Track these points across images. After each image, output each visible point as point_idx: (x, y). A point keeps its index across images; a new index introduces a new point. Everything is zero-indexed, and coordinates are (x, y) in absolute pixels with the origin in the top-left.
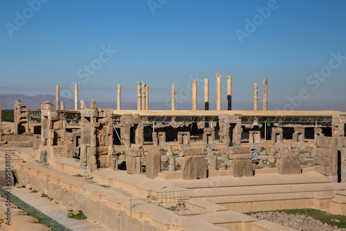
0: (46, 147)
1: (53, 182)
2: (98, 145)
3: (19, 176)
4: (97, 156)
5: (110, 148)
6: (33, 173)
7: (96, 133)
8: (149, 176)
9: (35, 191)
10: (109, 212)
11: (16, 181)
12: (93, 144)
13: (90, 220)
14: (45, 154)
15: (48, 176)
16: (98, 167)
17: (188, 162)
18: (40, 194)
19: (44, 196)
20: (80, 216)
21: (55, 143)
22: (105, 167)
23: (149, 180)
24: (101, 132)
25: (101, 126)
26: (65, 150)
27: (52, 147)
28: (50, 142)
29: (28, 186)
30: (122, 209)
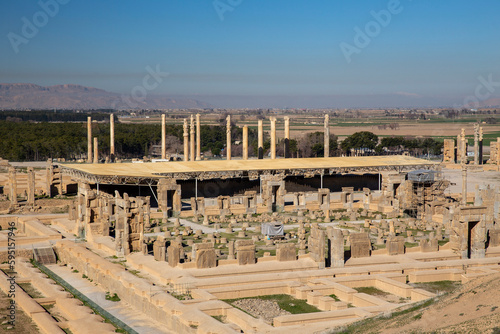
0: (83, 223)
1: (92, 266)
2: (130, 232)
3: (60, 254)
4: (130, 242)
5: (141, 234)
6: (74, 254)
7: (129, 222)
8: (170, 265)
9: (76, 271)
10: (137, 298)
11: (57, 259)
12: (126, 231)
13: (123, 302)
14: (82, 230)
15: (87, 259)
16: (131, 251)
17: (200, 255)
18: (80, 274)
19: (84, 277)
20: (116, 298)
21: (92, 221)
22: (137, 251)
23: (171, 268)
24: (133, 221)
25: (133, 215)
26: (102, 229)
27: (89, 225)
28: (87, 219)
29: (69, 266)
30: (146, 296)
